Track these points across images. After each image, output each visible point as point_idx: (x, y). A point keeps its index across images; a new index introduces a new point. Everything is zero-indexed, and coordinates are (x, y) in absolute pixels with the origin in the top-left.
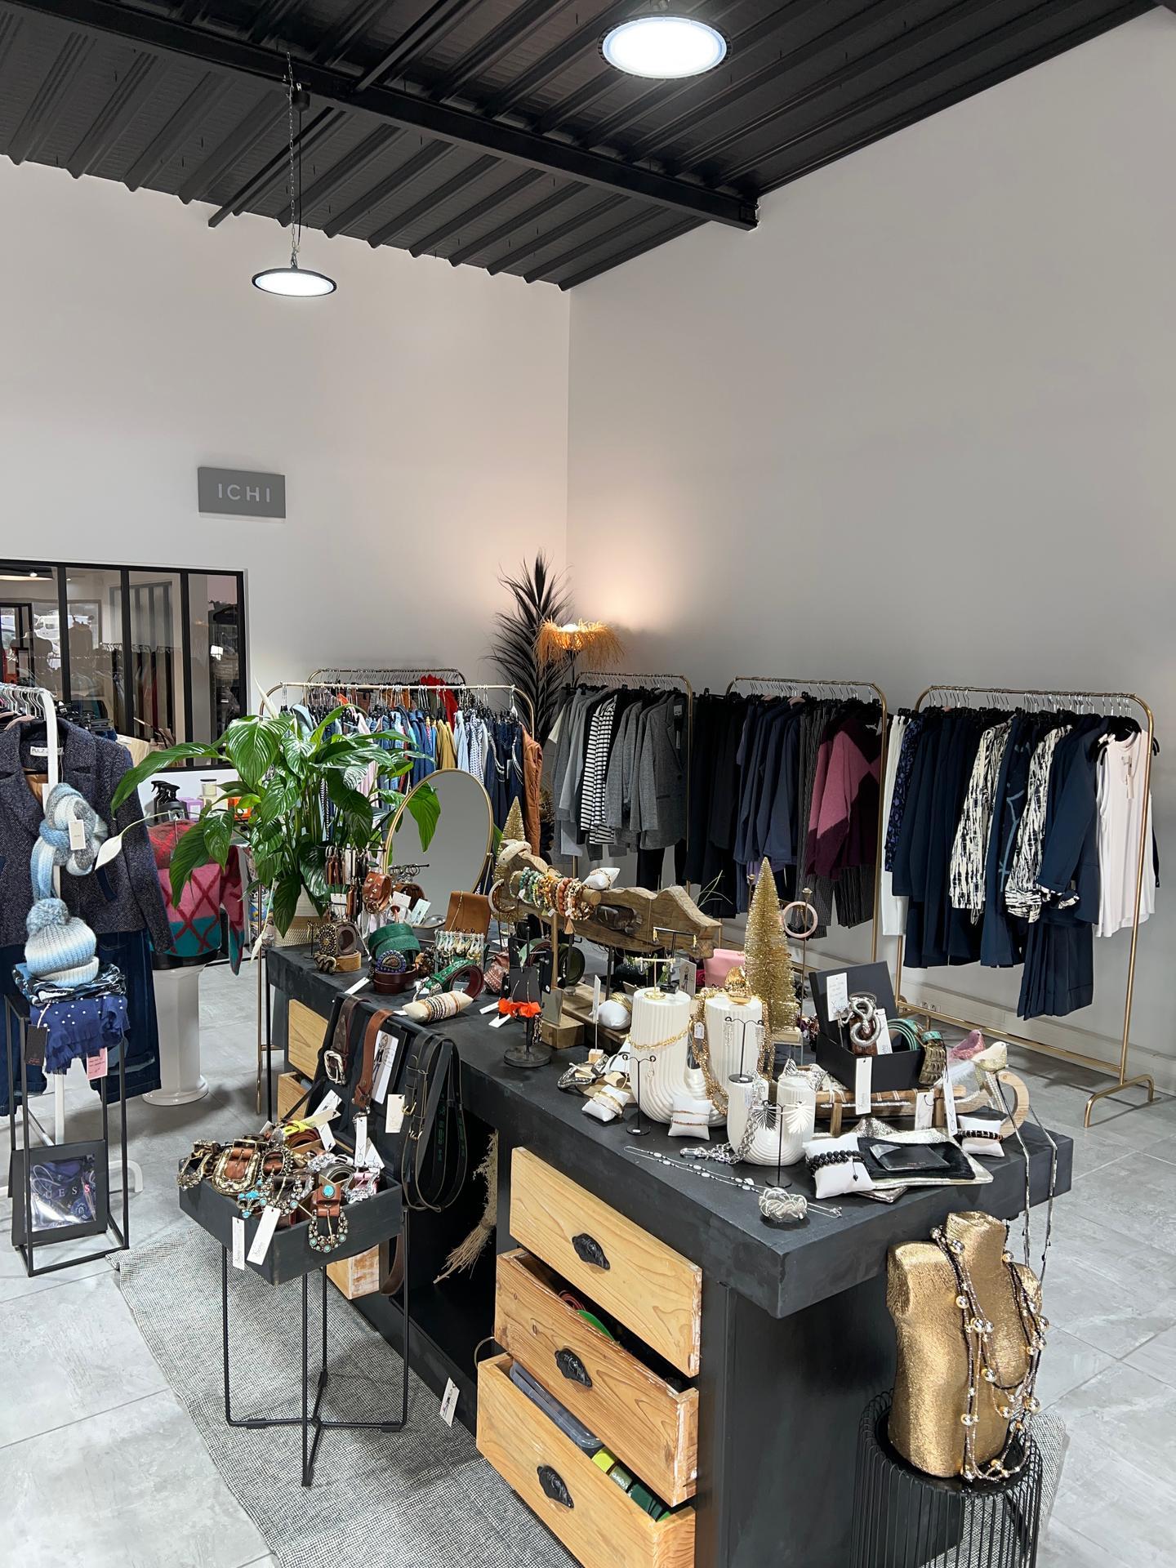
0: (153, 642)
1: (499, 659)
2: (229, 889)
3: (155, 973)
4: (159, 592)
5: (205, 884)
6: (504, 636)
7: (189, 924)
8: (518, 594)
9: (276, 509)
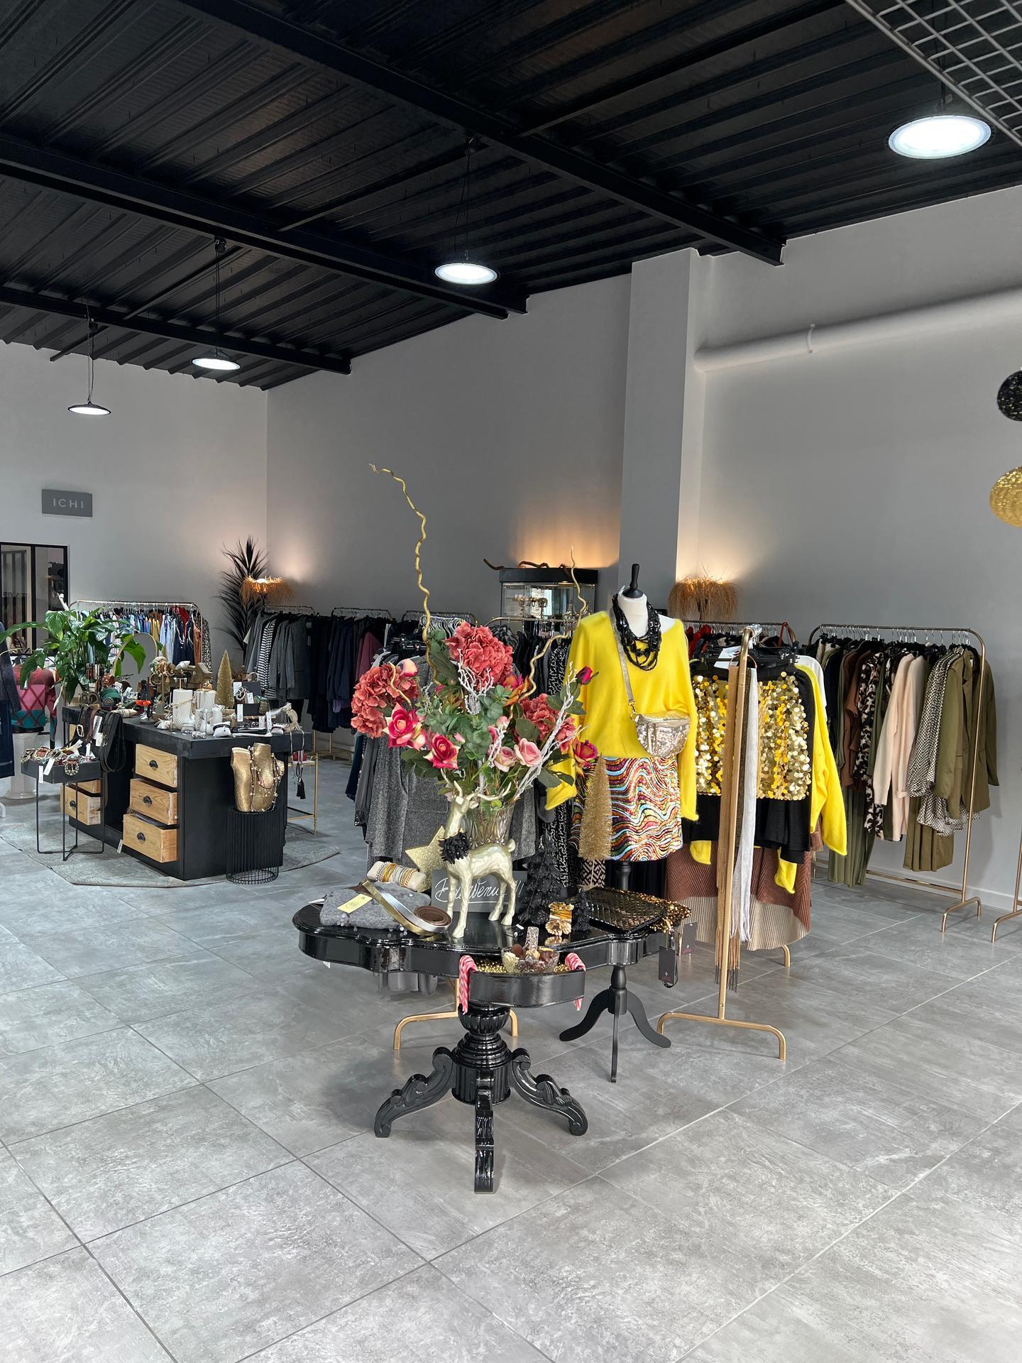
0: (14, 591)
1: (223, 598)
2: (50, 698)
3: (14, 735)
4: (18, 556)
5: (38, 693)
6: (224, 583)
7: (29, 712)
8: (235, 561)
9: (88, 512)
